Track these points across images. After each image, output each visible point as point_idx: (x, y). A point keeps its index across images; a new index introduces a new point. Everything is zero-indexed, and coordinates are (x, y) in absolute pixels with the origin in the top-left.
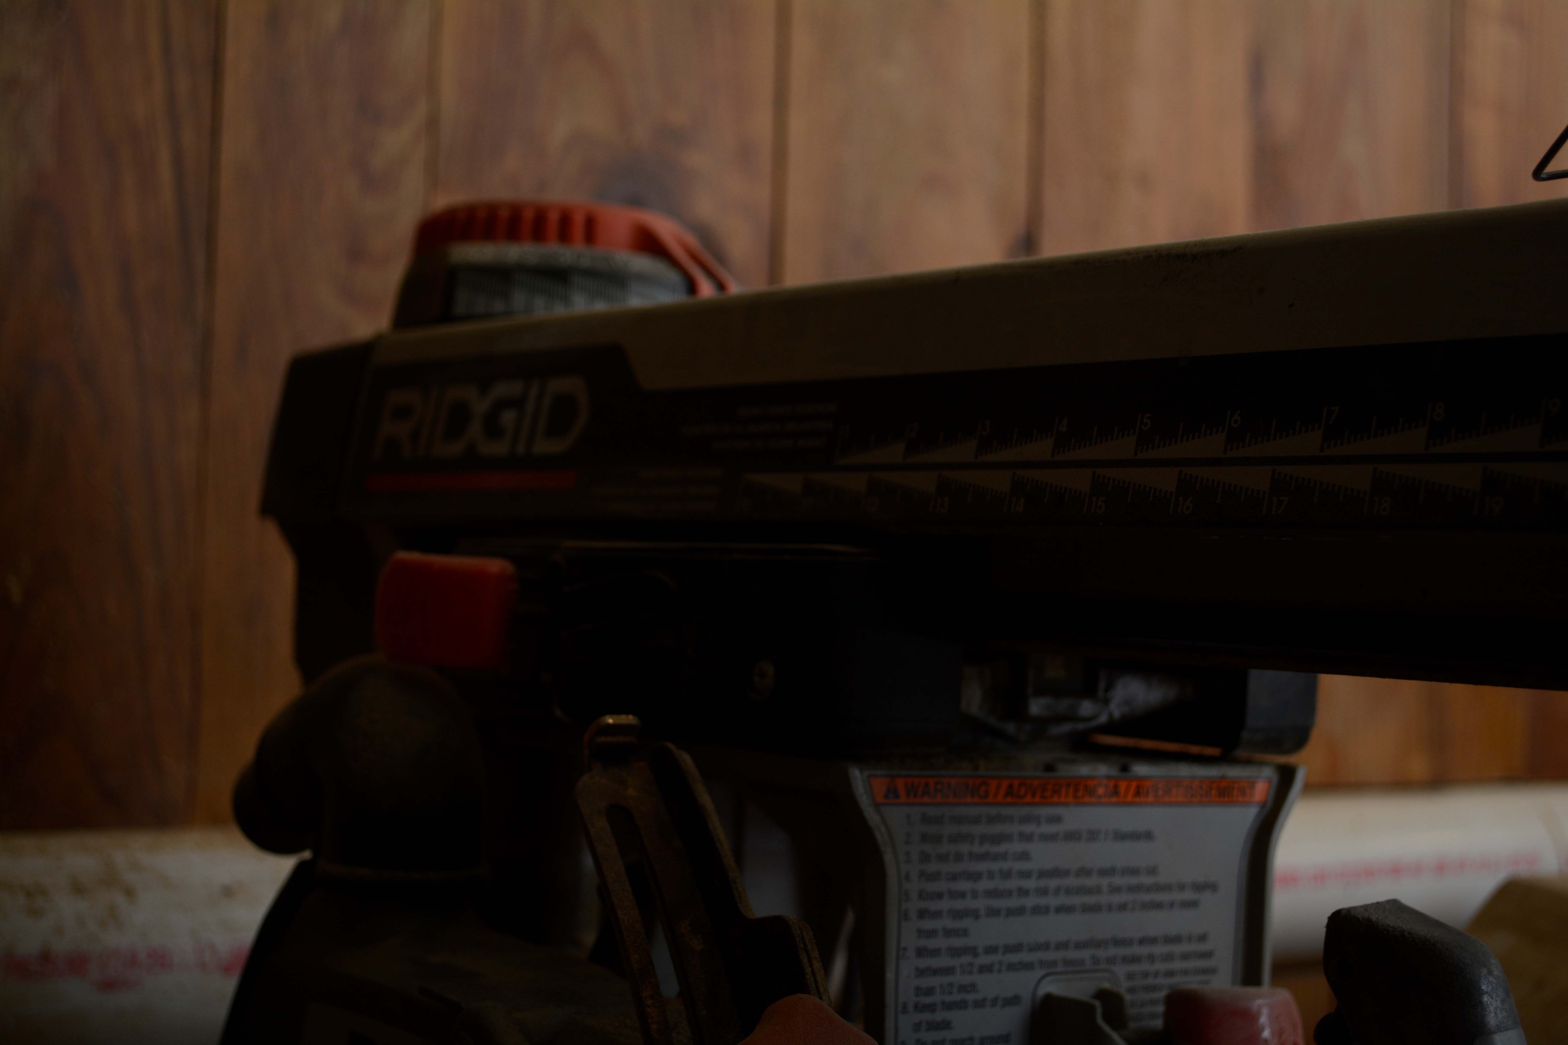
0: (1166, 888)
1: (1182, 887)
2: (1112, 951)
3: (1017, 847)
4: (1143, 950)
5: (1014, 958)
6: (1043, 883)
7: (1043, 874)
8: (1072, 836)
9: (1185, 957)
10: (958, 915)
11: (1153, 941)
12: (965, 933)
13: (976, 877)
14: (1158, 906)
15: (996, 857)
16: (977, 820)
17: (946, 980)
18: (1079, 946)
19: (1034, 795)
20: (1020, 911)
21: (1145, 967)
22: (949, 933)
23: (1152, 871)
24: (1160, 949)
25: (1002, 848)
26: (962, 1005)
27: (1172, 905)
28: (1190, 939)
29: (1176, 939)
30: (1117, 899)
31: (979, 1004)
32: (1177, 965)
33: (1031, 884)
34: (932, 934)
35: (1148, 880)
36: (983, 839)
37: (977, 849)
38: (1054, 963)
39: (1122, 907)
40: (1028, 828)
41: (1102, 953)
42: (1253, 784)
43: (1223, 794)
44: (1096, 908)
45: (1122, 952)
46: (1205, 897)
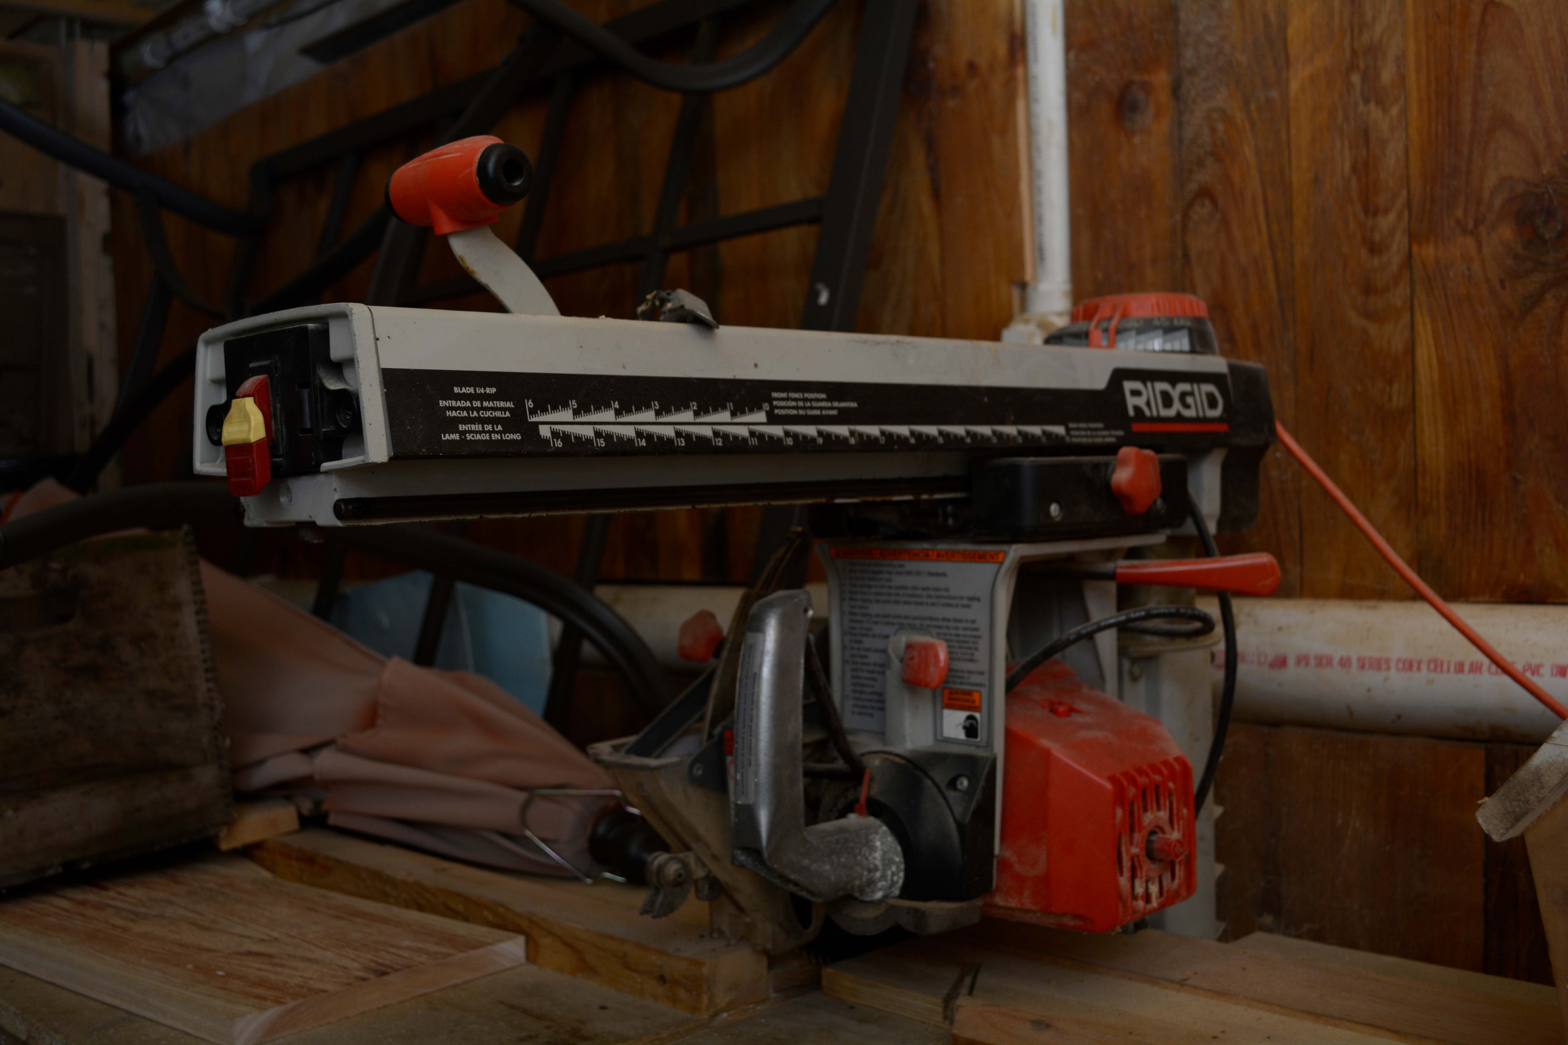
0: (955, 598)
1: (962, 598)
2: (929, 622)
3: (886, 576)
4: (945, 624)
5: (887, 620)
6: (897, 591)
7: (898, 588)
8: (909, 573)
9: (965, 629)
10: (865, 601)
11: (948, 620)
12: (866, 608)
13: (870, 587)
14: (950, 605)
16: (869, 565)
17: (860, 625)
18: (914, 618)
19: (891, 556)
20: (888, 602)
21: (945, 631)
22: (861, 607)
23: (947, 590)
24: (951, 624)
25: (879, 577)
26: (866, 635)
27: (957, 606)
28: (967, 621)
29: (960, 621)
30: (930, 601)
31: (874, 636)
32: (961, 632)
33: (892, 591)
34: (854, 607)
35: (945, 594)
36: (873, 572)
37: (870, 576)
38: (903, 624)
39: (933, 604)
40: (890, 569)
41: (924, 623)
42: (997, 553)
43: (982, 558)
44: (921, 604)
45: (934, 623)
46: (976, 605)
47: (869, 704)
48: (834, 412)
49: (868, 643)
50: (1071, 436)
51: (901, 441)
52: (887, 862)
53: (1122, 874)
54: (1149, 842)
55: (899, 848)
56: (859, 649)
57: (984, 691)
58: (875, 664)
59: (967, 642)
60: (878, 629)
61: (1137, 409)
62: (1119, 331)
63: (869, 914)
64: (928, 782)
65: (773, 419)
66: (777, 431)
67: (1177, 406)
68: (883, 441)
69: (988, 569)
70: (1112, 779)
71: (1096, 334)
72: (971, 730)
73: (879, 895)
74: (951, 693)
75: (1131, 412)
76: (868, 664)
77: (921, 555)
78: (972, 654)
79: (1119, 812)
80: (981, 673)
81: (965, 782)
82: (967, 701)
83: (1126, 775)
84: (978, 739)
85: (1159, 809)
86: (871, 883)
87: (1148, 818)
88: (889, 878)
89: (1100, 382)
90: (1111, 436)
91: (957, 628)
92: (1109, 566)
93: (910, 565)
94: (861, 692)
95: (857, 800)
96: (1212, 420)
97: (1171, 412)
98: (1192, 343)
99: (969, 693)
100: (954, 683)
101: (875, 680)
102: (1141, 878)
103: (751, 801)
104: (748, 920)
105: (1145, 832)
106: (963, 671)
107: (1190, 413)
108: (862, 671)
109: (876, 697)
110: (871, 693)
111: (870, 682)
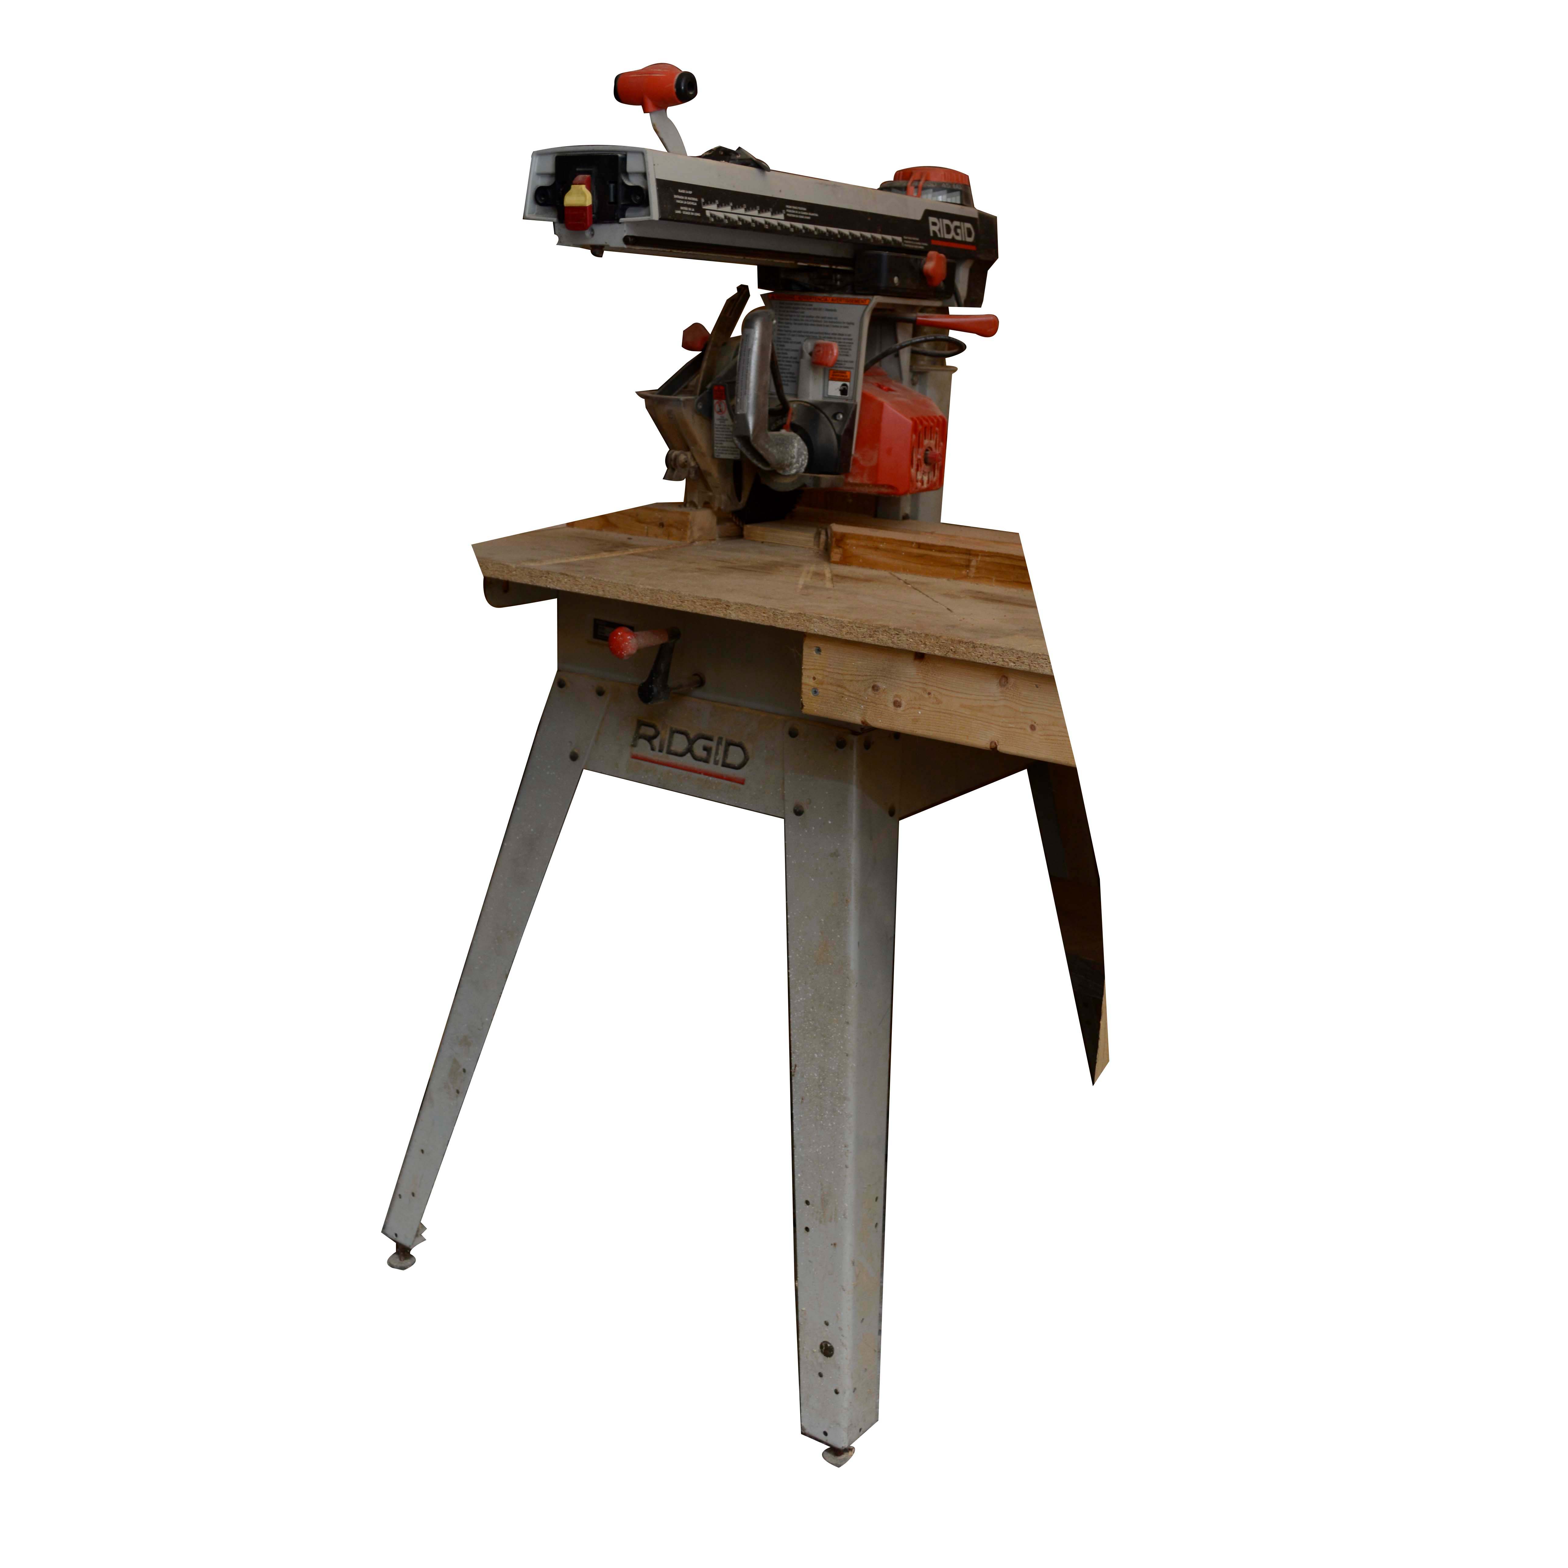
0: (840, 323)
1: (844, 323)
3: (801, 310)
4: (833, 336)
5: (801, 334)
7: (807, 317)
8: (815, 309)
9: (844, 339)
10: (788, 323)
11: (835, 334)
12: (788, 327)
13: (791, 316)
14: (837, 327)
15: (796, 312)
16: (792, 304)
17: (784, 337)
18: (817, 333)
20: (801, 324)
22: (785, 327)
23: (836, 318)
24: (837, 336)
25: (797, 310)
27: (841, 327)
28: (846, 335)
29: (843, 335)
30: (825, 324)
31: (791, 342)
32: (842, 341)
33: (804, 319)
35: (834, 320)
36: (794, 308)
38: (809, 336)
39: (827, 326)
40: (804, 307)
42: (865, 300)
43: (857, 302)
44: (821, 325)
45: (827, 336)
46: (851, 327)
48: (809, 218)
49: (788, 346)
50: (905, 243)
51: (835, 235)
52: (800, 454)
53: (912, 467)
54: (926, 454)
55: (806, 448)
56: (782, 349)
57: (853, 371)
58: (791, 358)
59: (845, 346)
60: (794, 339)
61: (934, 232)
62: (924, 189)
63: (788, 481)
64: (823, 415)
65: (787, 219)
66: (787, 224)
67: (953, 233)
68: (827, 234)
69: (859, 308)
70: (912, 419)
71: (911, 189)
72: (844, 391)
73: (794, 471)
74: (834, 372)
75: (932, 234)
76: (787, 358)
77: (823, 299)
78: (848, 352)
79: (914, 436)
80: (852, 362)
81: (841, 416)
82: (843, 376)
83: (918, 418)
84: (848, 396)
85: (931, 439)
86: (791, 464)
87: (926, 442)
88: (800, 462)
89: (918, 216)
90: (922, 246)
91: (840, 339)
92: (913, 316)
93: (816, 305)
95: (785, 424)
96: (969, 243)
97: (949, 237)
98: (961, 200)
99: (844, 372)
100: (836, 367)
101: (790, 366)
102: (921, 471)
103: (745, 412)
104: (711, 494)
105: (924, 449)
106: (842, 361)
107: (958, 238)
108: (783, 361)
109: (791, 375)
110: (788, 373)
111: (788, 367)
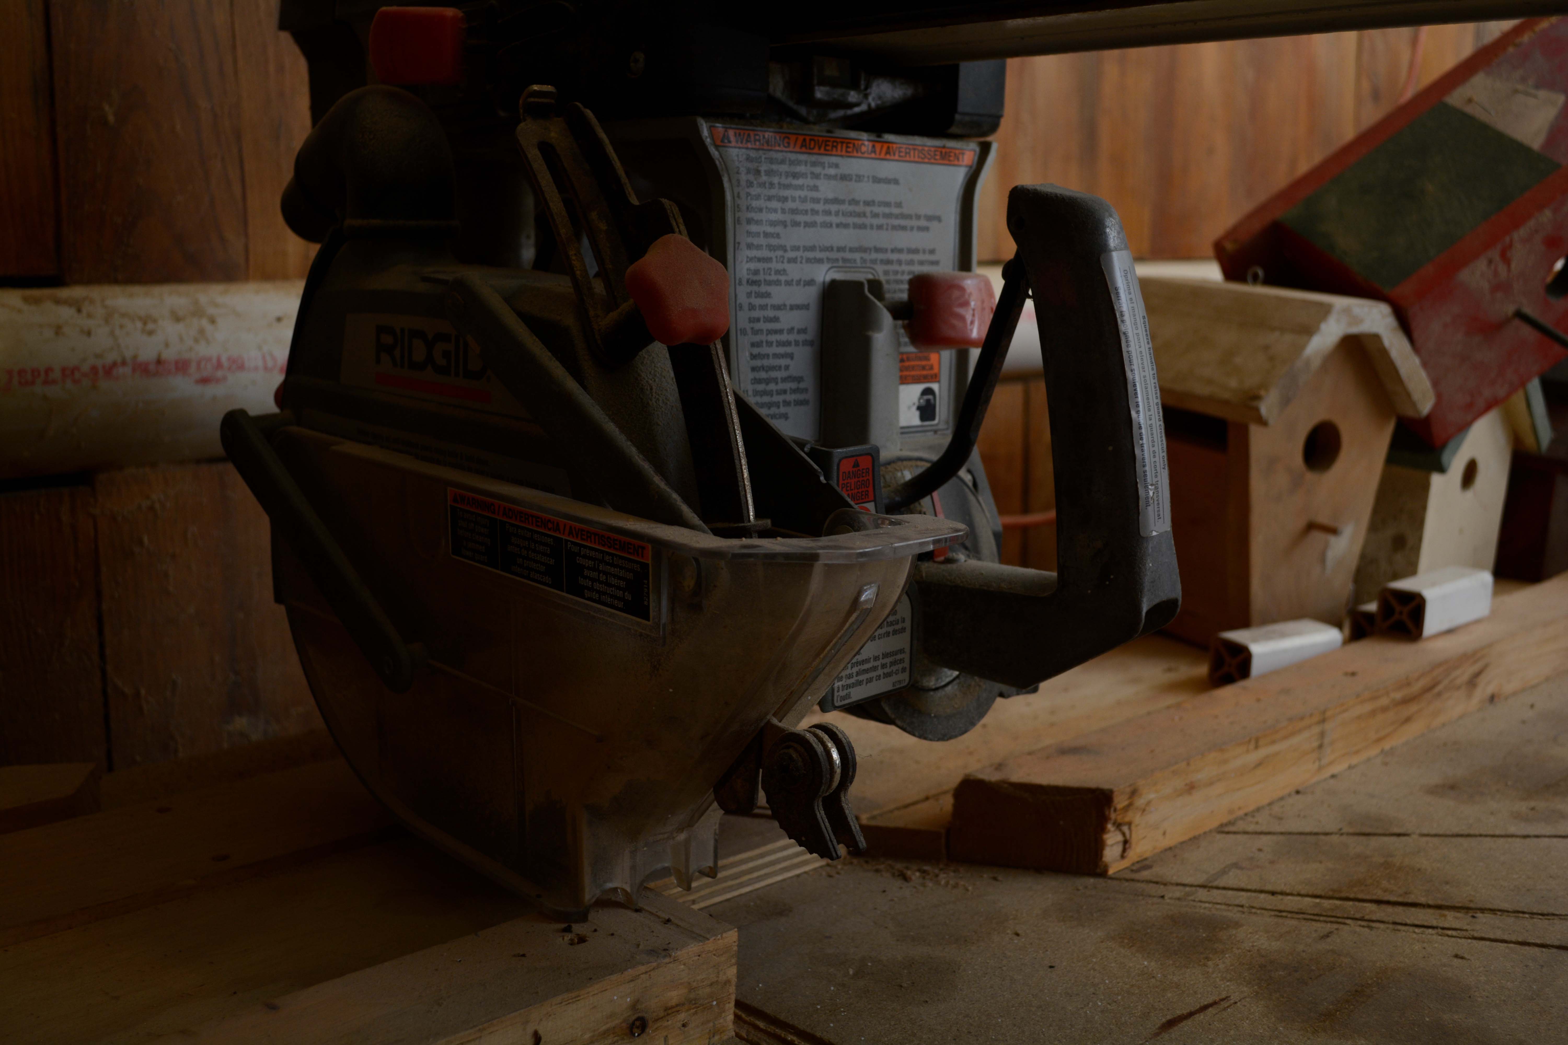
0: (908, 217)
1: (918, 217)
2: (874, 256)
3: (810, 182)
4: (894, 257)
5: (810, 255)
6: (828, 207)
7: (828, 201)
8: (846, 177)
9: (921, 263)
10: (773, 223)
11: (900, 251)
12: (778, 236)
13: (783, 199)
14: (903, 228)
16: (782, 162)
17: (766, 265)
18: (852, 250)
19: (820, 148)
20: (813, 224)
21: (895, 267)
22: (767, 235)
23: (899, 205)
24: (904, 257)
26: (778, 283)
27: (912, 228)
28: (924, 252)
29: (916, 251)
30: (875, 221)
31: (789, 283)
32: (916, 268)
33: (819, 207)
34: (756, 234)
35: (896, 211)
37: (784, 181)
38: (837, 260)
39: (880, 227)
40: (817, 170)
41: (866, 256)
42: (963, 152)
43: (944, 158)
44: (867, 226)
45: (880, 256)
46: (934, 225)
47: (780, 398)
49: (780, 295)
56: (763, 307)
58: (791, 330)
60: (792, 272)
72: (927, 410)
76: (780, 332)
82: (924, 368)
84: (936, 422)
93: (846, 165)
94: (767, 381)
99: (926, 357)
101: (791, 356)
108: (770, 344)
109: (794, 385)
110: (784, 380)
111: (783, 362)
